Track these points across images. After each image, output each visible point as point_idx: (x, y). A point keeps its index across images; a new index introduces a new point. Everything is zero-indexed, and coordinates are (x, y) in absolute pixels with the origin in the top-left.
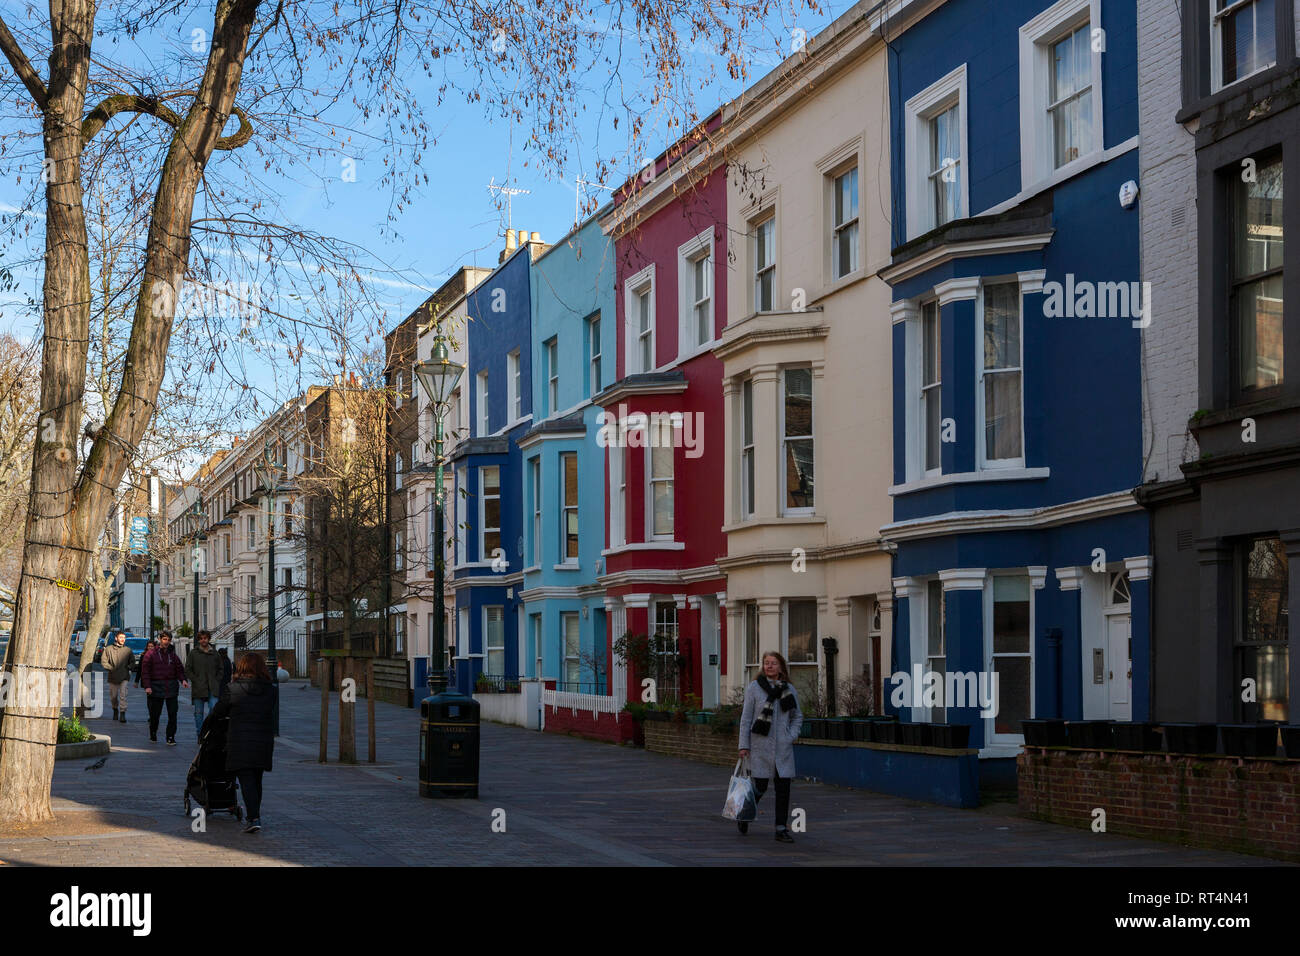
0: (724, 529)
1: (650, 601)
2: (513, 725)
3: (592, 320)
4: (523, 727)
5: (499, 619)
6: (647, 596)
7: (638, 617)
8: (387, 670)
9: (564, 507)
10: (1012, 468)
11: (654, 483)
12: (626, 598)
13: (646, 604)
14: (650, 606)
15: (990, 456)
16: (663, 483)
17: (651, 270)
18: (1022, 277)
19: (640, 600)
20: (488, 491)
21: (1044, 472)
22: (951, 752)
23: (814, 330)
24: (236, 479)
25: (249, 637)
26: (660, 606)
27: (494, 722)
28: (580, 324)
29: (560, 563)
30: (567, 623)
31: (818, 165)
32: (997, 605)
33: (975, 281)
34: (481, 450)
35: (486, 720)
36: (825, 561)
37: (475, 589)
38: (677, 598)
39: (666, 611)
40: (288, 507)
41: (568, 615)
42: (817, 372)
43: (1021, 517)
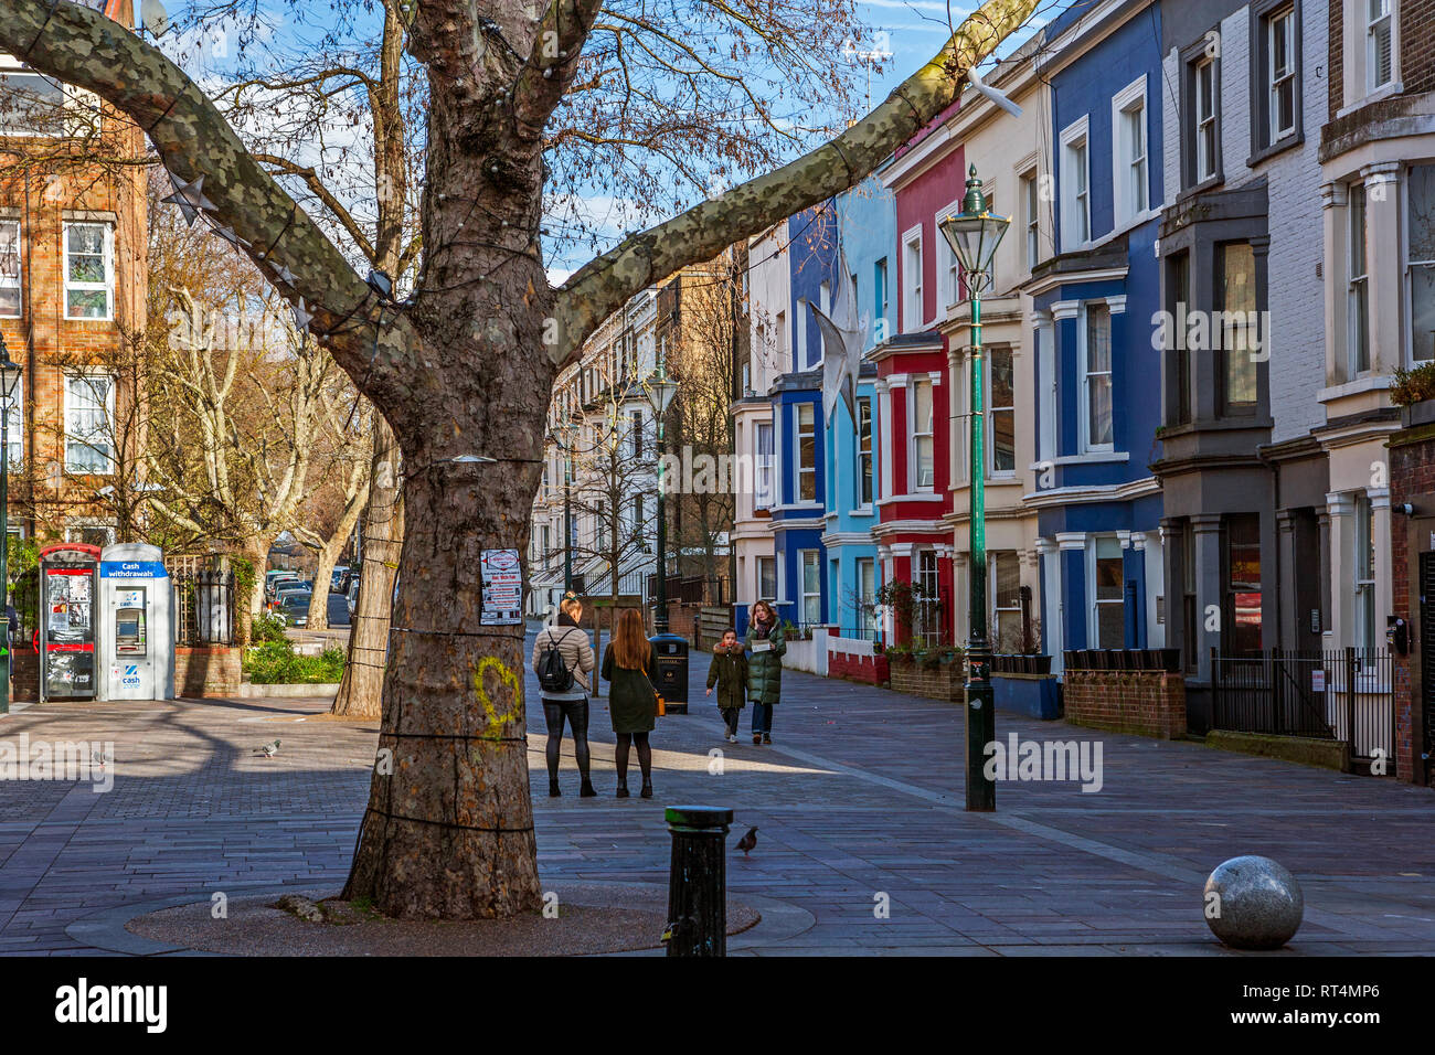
0: (950, 488)
1: (912, 550)
2: (808, 672)
3: (881, 264)
4: (813, 674)
5: (816, 563)
6: (909, 546)
7: (903, 564)
8: (714, 618)
9: (859, 452)
10: (1105, 452)
11: (918, 438)
12: (893, 547)
13: (908, 553)
14: (914, 554)
15: (1094, 441)
16: (926, 437)
17: (919, 227)
18: (1109, 300)
19: (903, 549)
20: (803, 429)
21: (1125, 456)
22: (1035, 677)
23: (1011, 315)
24: (581, 374)
25: (588, 582)
26: (924, 555)
27: (795, 669)
28: (873, 267)
29: (855, 509)
30: (864, 571)
31: (1016, 167)
32: (1099, 561)
33: (1075, 303)
34: (794, 386)
35: (787, 668)
36: (1022, 518)
37: (790, 533)
38: (936, 546)
39: (928, 557)
40: (638, 415)
41: (864, 562)
42: (1015, 352)
43: (1109, 492)
